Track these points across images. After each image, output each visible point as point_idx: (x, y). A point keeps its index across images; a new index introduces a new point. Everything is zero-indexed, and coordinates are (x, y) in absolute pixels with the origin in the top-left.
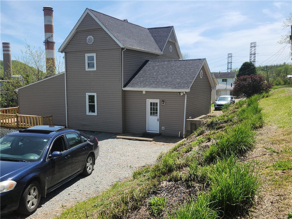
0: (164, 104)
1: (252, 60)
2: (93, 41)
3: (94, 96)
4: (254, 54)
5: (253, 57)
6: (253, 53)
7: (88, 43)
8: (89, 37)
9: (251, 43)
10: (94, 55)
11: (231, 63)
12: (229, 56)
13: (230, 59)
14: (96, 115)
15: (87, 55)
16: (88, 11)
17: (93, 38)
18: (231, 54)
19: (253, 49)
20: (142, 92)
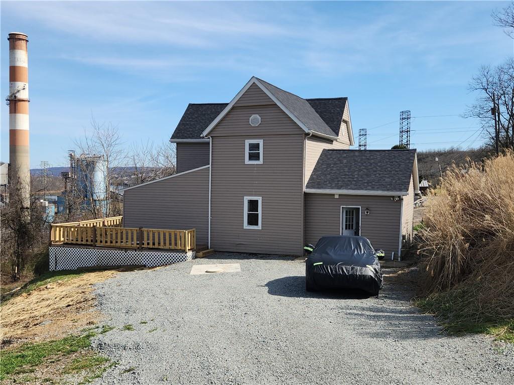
0: (369, 213)
1: (404, 141)
2: (260, 122)
3: (258, 200)
4: (407, 132)
5: (405, 136)
6: (405, 128)
7: (252, 125)
8: (253, 116)
9: (401, 111)
10: (261, 142)
11: (365, 145)
12: (361, 133)
13: (363, 138)
14: (261, 229)
15: (248, 142)
16: (254, 80)
17: (259, 118)
18: (365, 129)
19: (405, 123)
20: (334, 195)
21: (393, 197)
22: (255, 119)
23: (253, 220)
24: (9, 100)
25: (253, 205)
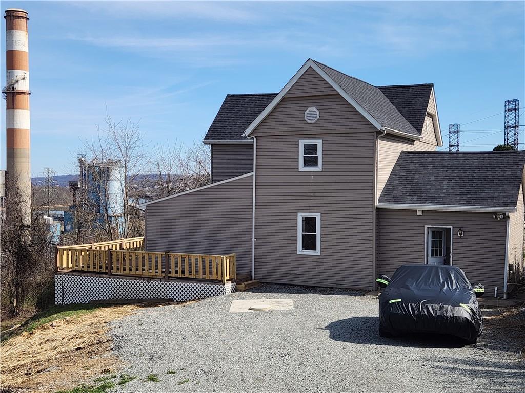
0: (463, 236)
1: (511, 140)
2: (318, 117)
3: (315, 218)
4: (515, 127)
5: (511, 133)
6: (511, 123)
7: (307, 120)
8: (309, 110)
9: (507, 100)
10: (319, 143)
11: (457, 146)
12: (452, 130)
13: (454, 136)
14: (320, 255)
15: (302, 143)
16: (310, 64)
17: (317, 112)
18: (457, 125)
19: (512, 116)
20: (416, 211)
21: (496, 214)
22: (312, 113)
23: (309, 243)
24: (5, 93)
25: (309, 224)
